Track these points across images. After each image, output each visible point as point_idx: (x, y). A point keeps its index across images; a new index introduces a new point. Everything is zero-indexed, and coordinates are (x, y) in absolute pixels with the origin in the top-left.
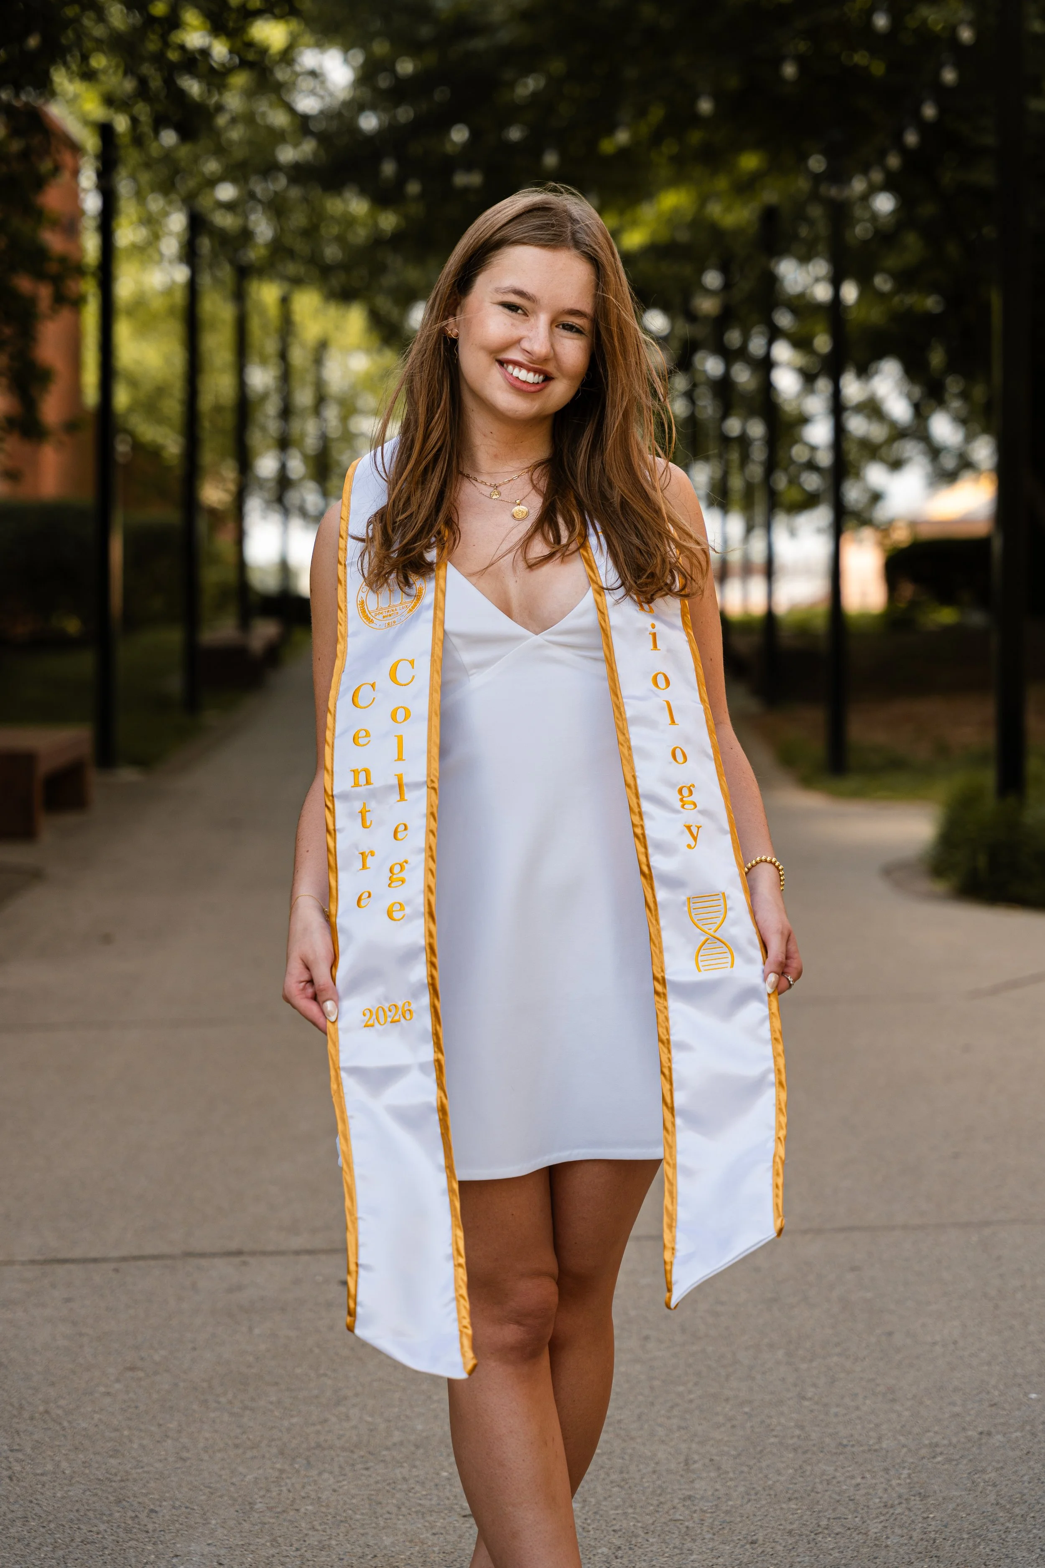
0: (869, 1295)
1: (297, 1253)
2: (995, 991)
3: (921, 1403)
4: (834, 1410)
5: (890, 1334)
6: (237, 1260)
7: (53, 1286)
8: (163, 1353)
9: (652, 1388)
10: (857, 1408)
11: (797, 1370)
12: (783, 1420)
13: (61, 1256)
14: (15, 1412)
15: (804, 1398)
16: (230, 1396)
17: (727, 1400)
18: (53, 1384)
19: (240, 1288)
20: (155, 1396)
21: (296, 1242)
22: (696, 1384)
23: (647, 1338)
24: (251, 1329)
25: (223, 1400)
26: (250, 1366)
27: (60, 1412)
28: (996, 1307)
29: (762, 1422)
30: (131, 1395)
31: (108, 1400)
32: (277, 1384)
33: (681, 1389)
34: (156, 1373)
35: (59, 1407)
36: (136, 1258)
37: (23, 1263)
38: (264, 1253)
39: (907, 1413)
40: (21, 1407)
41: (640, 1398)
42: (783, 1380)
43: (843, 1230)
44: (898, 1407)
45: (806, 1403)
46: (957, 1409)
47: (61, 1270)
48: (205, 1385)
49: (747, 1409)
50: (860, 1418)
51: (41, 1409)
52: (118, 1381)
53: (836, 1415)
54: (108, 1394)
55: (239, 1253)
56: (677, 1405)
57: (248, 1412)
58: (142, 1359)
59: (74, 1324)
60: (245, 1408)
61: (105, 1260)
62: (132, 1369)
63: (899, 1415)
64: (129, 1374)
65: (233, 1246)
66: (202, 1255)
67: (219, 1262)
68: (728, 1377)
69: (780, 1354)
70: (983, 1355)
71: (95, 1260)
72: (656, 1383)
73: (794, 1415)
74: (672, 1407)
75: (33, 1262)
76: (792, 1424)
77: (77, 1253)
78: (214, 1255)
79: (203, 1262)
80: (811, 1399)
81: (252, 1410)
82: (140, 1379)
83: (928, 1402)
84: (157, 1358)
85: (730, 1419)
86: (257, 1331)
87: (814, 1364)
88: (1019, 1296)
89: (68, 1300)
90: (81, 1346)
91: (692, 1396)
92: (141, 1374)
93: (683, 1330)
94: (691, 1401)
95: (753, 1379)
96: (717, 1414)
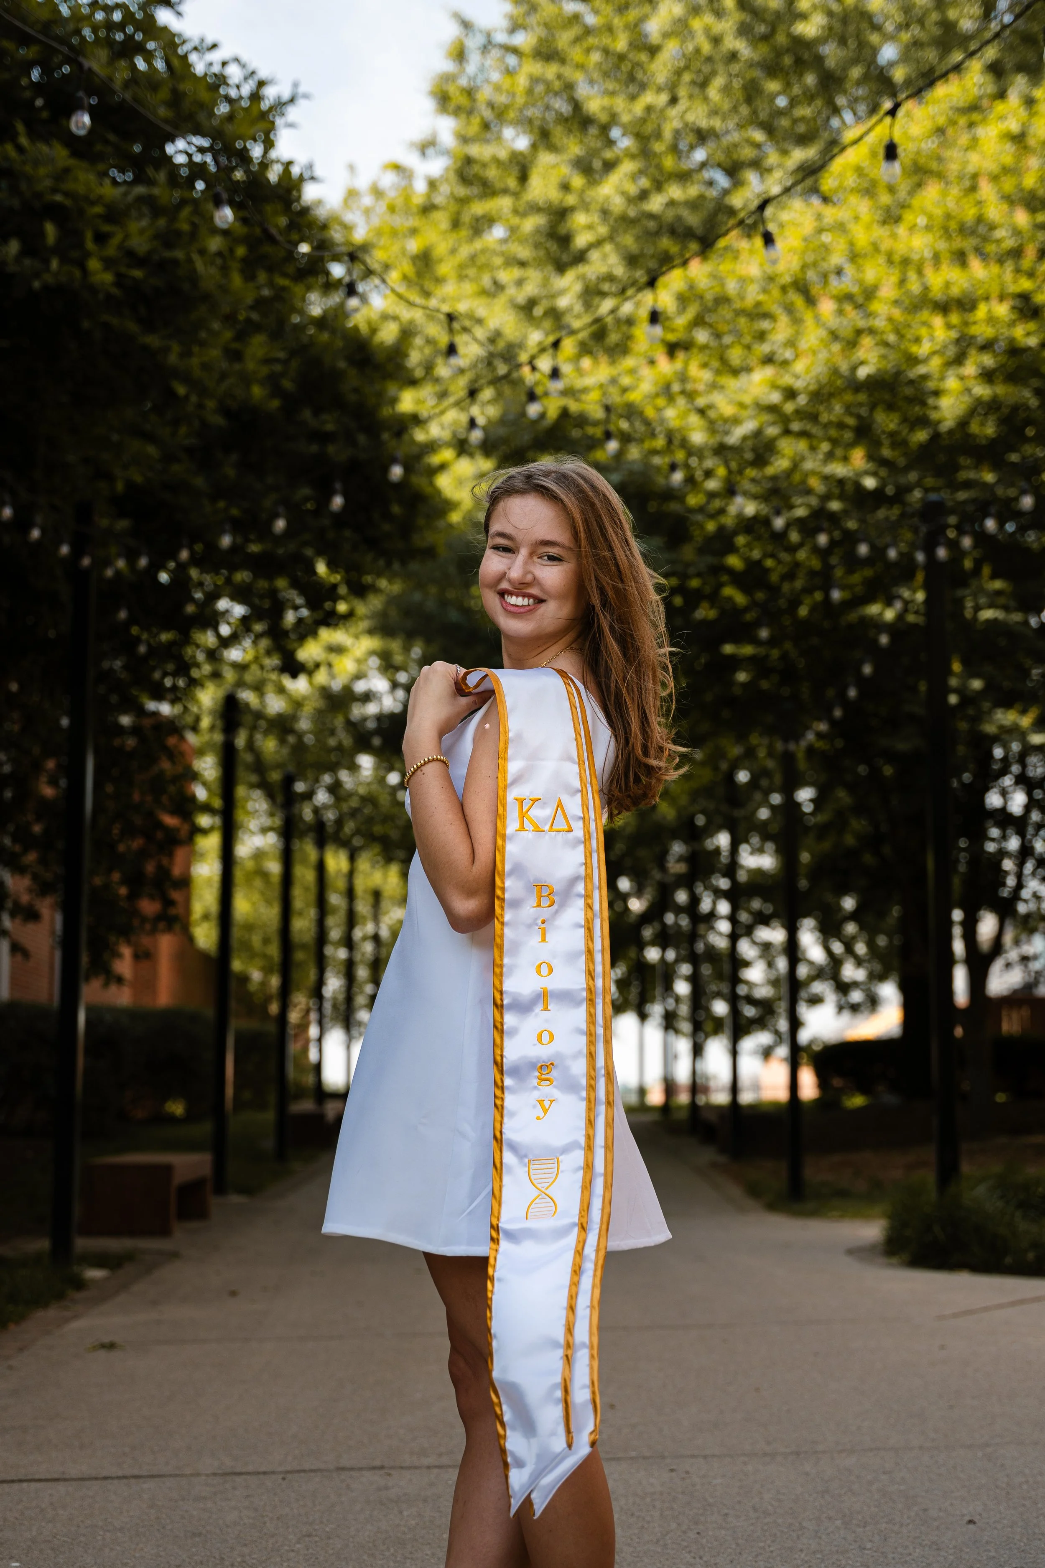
0: (902, 1487)
1: (429, 1467)
2: (955, 1316)
3: (961, 1550)
4: (891, 1556)
5: (925, 1510)
6: (382, 1472)
7: (234, 1488)
8: (331, 1526)
9: (737, 1544)
10: (910, 1554)
11: (854, 1532)
12: (850, 1562)
13: (238, 1470)
14: (218, 1562)
15: (864, 1549)
16: (392, 1550)
17: (801, 1550)
18: (245, 1545)
19: (387, 1488)
20: (331, 1552)
21: (426, 1461)
22: (773, 1541)
23: (726, 1515)
24: (401, 1512)
25: (387, 1553)
26: (404, 1533)
27: (254, 1561)
28: (1008, 1493)
29: (833, 1563)
30: (311, 1551)
31: (292, 1554)
32: (429, 1544)
33: (762, 1544)
34: (329, 1538)
35: (253, 1559)
36: (299, 1471)
37: (207, 1475)
38: (402, 1468)
39: (952, 1557)
40: (222, 1559)
41: (729, 1550)
42: (845, 1539)
43: (871, 1450)
44: (943, 1553)
45: (867, 1552)
46: (992, 1554)
47: (239, 1479)
48: (371, 1545)
49: (819, 1556)
50: (913, 1560)
51: (239, 1560)
52: (299, 1543)
53: (894, 1558)
54: (293, 1551)
55: (382, 1467)
56: (761, 1554)
57: (409, 1561)
58: (315, 1530)
59: (256, 1510)
60: (406, 1558)
61: (273, 1473)
62: (309, 1535)
63: (945, 1558)
64: (307, 1539)
65: (377, 1463)
66: (352, 1469)
67: (365, 1473)
68: (798, 1538)
69: (838, 1523)
70: (1005, 1522)
71: (264, 1473)
72: (740, 1541)
73: (859, 1559)
74: (757, 1556)
75: (215, 1474)
76: (858, 1564)
77: (250, 1468)
78: (361, 1469)
79: (353, 1473)
80: (870, 1549)
81: (412, 1559)
82: (316, 1542)
83: (968, 1550)
84: (327, 1529)
85: (806, 1562)
86: (405, 1513)
87: (868, 1528)
88: (1025, 1487)
89: (248, 1496)
90: (265, 1523)
91: (771, 1549)
92: (317, 1539)
93: (755, 1510)
94: (772, 1552)
95: (820, 1538)
96: (795, 1559)
